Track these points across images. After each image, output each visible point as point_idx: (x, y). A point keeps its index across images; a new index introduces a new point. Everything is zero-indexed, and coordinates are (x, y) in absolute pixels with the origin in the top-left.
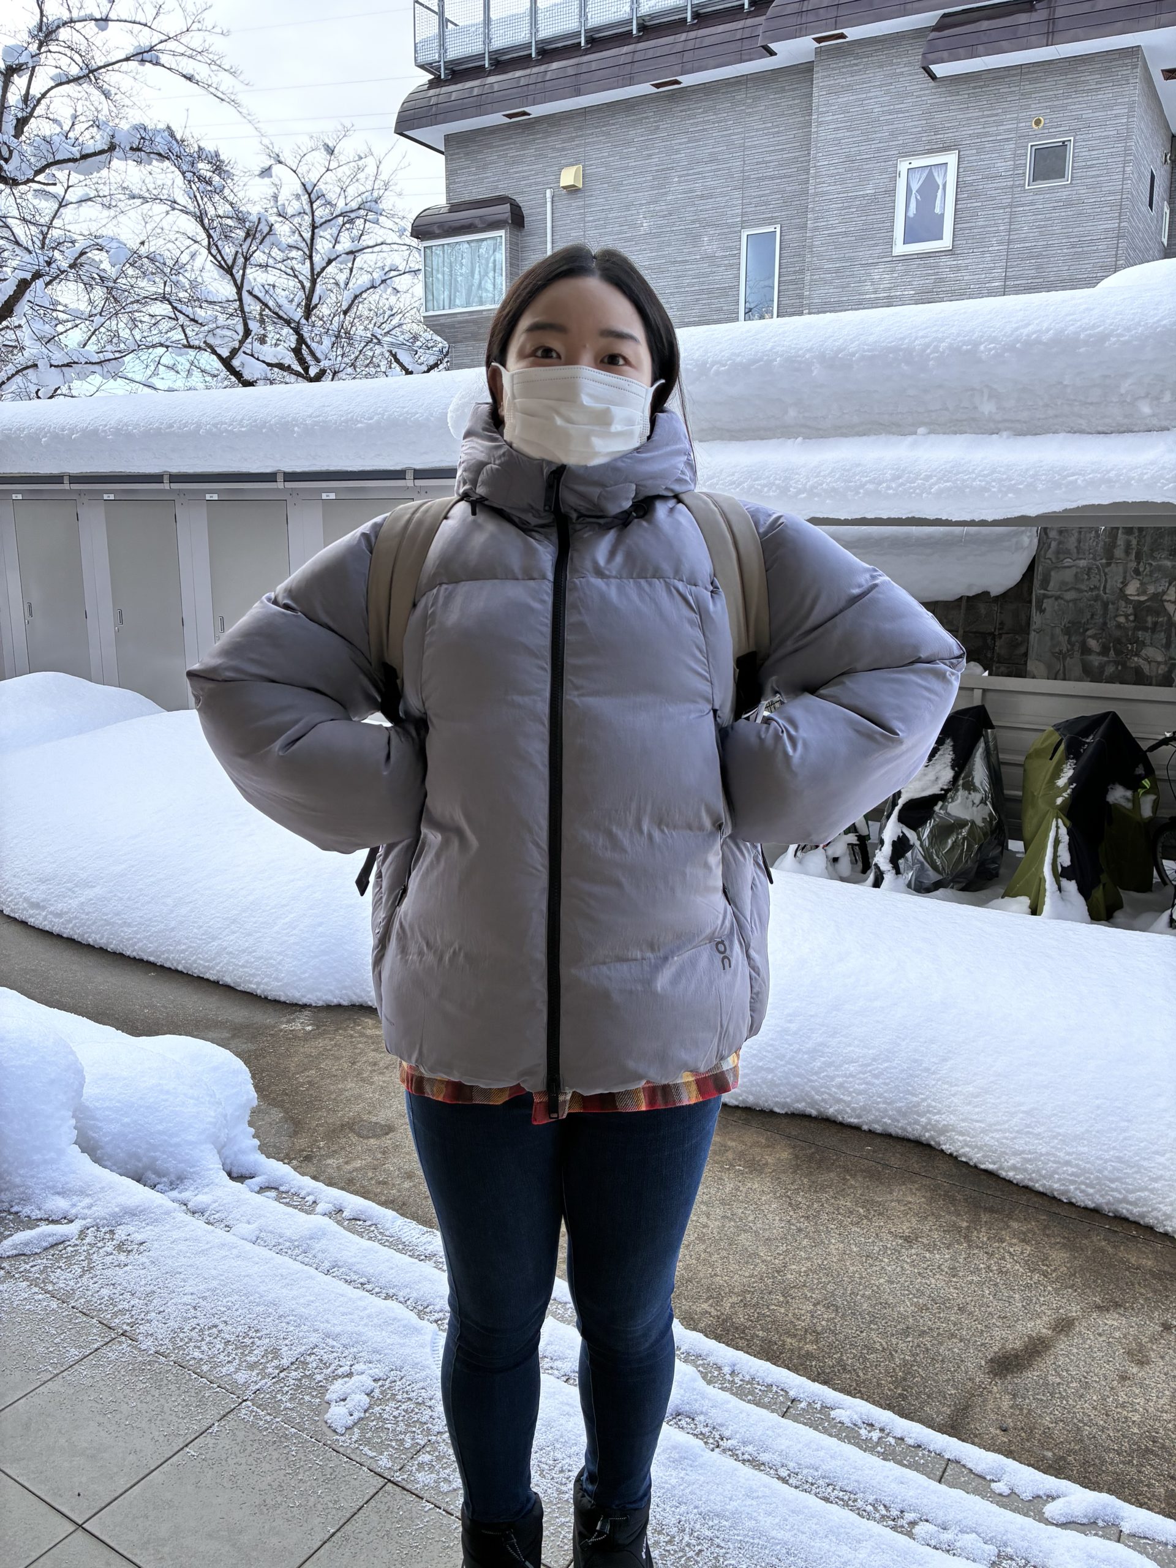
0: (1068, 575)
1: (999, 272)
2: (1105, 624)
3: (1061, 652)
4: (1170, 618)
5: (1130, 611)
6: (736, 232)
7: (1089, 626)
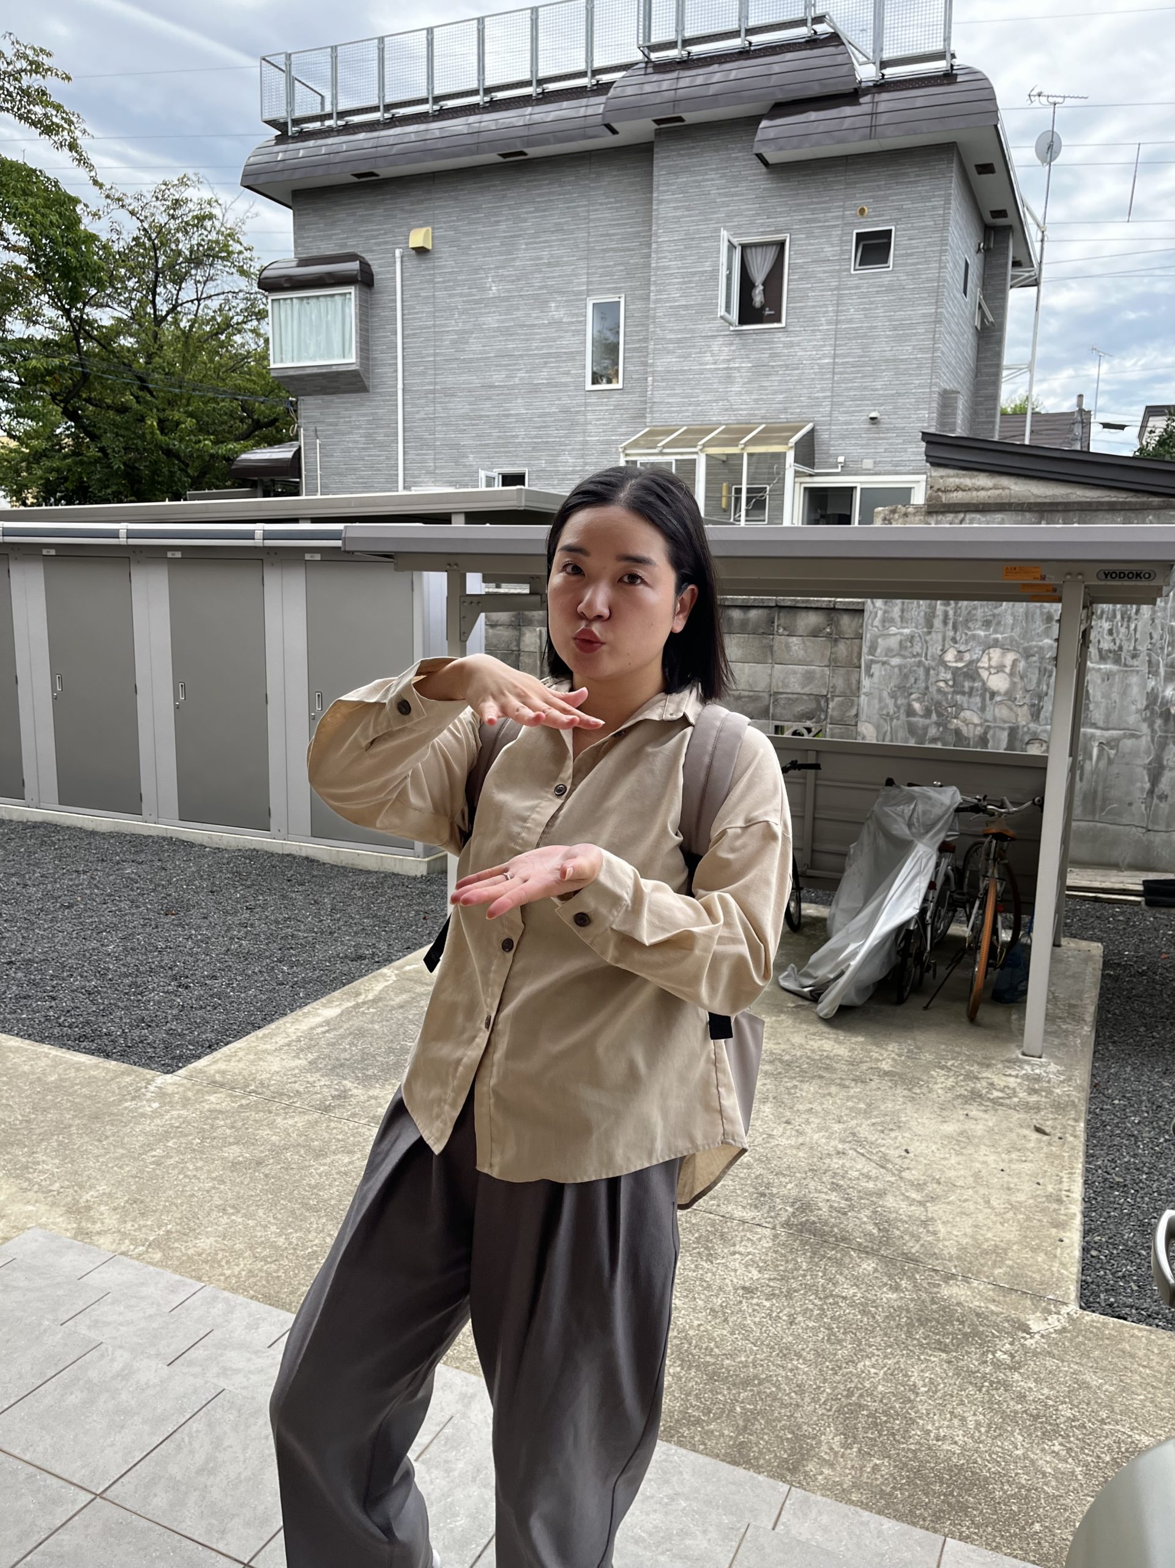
0: (893, 642)
1: (828, 350)
2: (927, 688)
3: (888, 714)
4: (984, 683)
5: (949, 676)
6: (582, 300)
7: (913, 691)
